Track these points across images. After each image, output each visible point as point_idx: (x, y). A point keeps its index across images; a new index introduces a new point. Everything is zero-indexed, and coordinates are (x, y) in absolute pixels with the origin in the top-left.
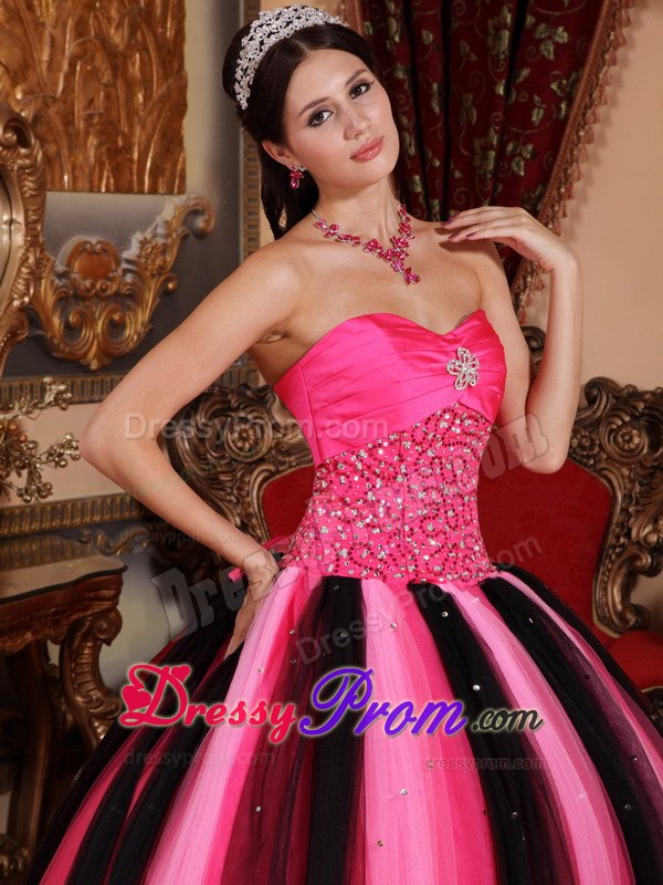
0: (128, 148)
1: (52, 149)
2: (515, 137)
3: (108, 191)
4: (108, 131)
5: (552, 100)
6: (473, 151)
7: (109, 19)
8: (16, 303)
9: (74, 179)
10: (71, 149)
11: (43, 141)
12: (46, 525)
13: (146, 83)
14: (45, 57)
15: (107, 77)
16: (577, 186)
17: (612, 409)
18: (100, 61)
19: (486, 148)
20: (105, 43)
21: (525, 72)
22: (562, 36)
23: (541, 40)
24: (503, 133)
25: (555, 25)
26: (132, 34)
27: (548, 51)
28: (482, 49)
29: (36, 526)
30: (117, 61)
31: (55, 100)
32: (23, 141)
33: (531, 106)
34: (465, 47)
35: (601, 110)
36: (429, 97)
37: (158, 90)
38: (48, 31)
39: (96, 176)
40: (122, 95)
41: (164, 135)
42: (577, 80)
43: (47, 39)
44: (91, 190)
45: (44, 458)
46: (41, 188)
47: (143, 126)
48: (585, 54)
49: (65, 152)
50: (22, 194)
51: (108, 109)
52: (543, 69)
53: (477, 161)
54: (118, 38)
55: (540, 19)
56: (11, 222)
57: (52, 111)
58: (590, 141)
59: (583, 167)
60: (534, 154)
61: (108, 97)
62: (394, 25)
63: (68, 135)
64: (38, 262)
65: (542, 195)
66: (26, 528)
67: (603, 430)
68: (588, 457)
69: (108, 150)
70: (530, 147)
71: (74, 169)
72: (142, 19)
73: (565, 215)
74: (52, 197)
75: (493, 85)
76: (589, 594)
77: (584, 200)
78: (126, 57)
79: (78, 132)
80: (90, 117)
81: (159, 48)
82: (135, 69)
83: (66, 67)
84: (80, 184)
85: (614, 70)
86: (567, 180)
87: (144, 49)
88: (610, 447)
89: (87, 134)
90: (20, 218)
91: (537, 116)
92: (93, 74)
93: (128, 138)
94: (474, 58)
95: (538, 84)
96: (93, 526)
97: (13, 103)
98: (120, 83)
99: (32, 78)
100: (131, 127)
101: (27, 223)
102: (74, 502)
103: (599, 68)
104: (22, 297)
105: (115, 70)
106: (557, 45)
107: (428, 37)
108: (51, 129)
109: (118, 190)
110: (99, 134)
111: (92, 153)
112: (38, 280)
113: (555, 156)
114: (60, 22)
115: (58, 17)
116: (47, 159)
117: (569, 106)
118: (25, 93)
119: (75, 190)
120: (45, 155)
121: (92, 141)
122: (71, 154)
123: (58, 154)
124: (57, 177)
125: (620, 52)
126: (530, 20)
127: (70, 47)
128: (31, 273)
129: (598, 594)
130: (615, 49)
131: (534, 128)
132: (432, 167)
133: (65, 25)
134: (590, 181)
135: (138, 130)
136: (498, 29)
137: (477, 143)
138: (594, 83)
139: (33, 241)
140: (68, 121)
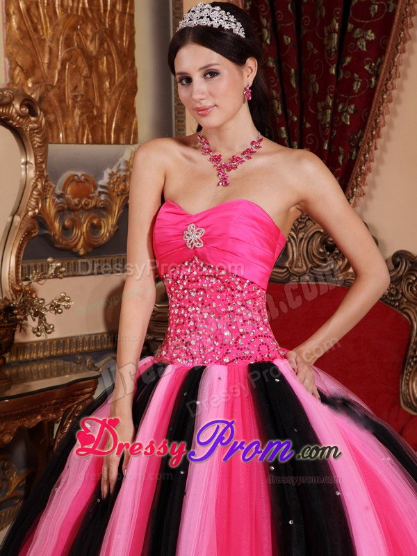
0: (100, 116)
1: (52, 117)
2: (344, 101)
3: (88, 143)
4: (87, 105)
5: (366, 76)
6: (317, 111)
7: (86, 36)
8: (30, 213)
9: (66, 136)
10: (64, 116)
11: (46, 113)
12: (54, 353)
13: (111, 75)
14: (46, 61)
15: (85, 72)
16: (384, 130)
17: (409, 270)
18: (81, 62)
19: (325, 108)
20: (84, 51)
21: (348, 59)
22: (371, 36)
23: (358, 39)
24: (335, 98)
25: (366, 29)
26: (101, 44)
27: (362, 45)
28: (321, 46)
29: (47, 354)
30: (92, 62)
31: (53, 87)
32: (33, 113)
33: (352, 80)
34: (310, 45)
35: (397, 82)
36: (289, 78)
37: (118, 79)
38: (48, 44)
39: (80, 133)
40: (95, 83)
41: (123, 107)
42: (381, 63)
43: (47, 49)
44: (77, 143)
45: (48, 308)
46: (45, 141)
47: (110, 102)
48: (386, 46)
49: (60, 119)
50: (33, 145)
51: (86, 92)
52: (359, 57)
53: (320, 117)
54: (92, 47)
55: (357, 25)
56: (26, 163)
57: (51, 94)
58: (390, 101)
59: (387, 117)
60: (355, 111)
61: (86, 84)
62: (266, 33)
63: (62, 109)
64: (44, 188)
65: (361, 136)
66: (41, 355)
67: (404, 284)
68: (395, 301)
69: (88, 117)
70: (353, 106)
71: (66, 129)
72: (108, 35)
73: (376, 149)
74: (52, 148)
75: (328, 68)
76: (398, 387)
77: (388, 138)
78: (97, 59)
79: (68, 107)
80: (76, 97)
81: (119, 53)
82: (103, 67)
83: (59, 66)
84: (70, 139)
85: (404, 56)
86: (377, 126)
87: (109, 54)
88: (409, 294)
89: (74, 107)
90: (32, 161)
91: (356, 87)
92: (77, 70)
93: (100, 110)
94: (316, 52)
95: (356, 67)
96: (83, 353)
97: (26, 90)
98: (94, 75)
99: (38, 73)
100: (102, 102)
101: (36, 164)
102: (71, 339)
103: (395, 55)
104: (34, 209)
105: (90, 67)
106: (367, 41)
107: (287, 40)
108: (51, 105)
109: (94, 142)
110: (82, 107)
111: (77, 119)
112: (44, 199)
113: (369, 111)
114: (55, 39)
115: (54, 35)
116: (49, 123)
117: (377, 79)
118: (34, 83)
119: (67, 143)
120: (48, 122)
121: (77, 112)
122: (63, 121)
123: (56, 121)
124: (55, 134)
125: (407, 45)
126: (350, 26)
127: (62, 54)
128: (40, 194)
129: (404, 388)
130: (404, 42)
131: (355, 94)
132: (292, 121)
133: (58, 40)
134: (391, 126)
135: (106, 105)
136: (330, 33)
137: (320, 105)
138: (392, 64)
139: (40, 175)
140: (62, 100)
